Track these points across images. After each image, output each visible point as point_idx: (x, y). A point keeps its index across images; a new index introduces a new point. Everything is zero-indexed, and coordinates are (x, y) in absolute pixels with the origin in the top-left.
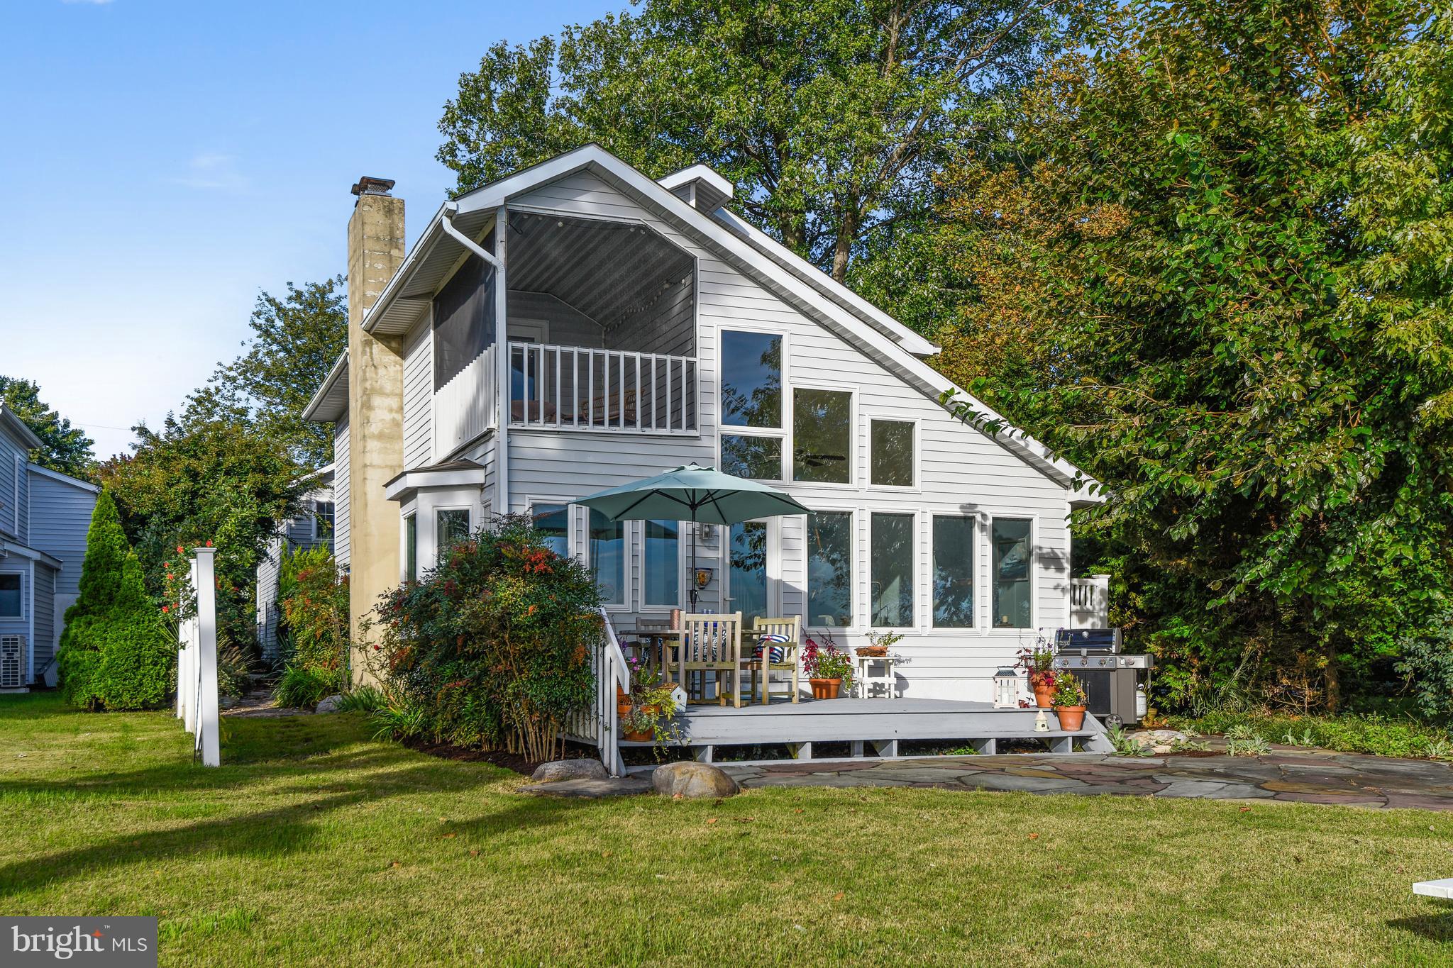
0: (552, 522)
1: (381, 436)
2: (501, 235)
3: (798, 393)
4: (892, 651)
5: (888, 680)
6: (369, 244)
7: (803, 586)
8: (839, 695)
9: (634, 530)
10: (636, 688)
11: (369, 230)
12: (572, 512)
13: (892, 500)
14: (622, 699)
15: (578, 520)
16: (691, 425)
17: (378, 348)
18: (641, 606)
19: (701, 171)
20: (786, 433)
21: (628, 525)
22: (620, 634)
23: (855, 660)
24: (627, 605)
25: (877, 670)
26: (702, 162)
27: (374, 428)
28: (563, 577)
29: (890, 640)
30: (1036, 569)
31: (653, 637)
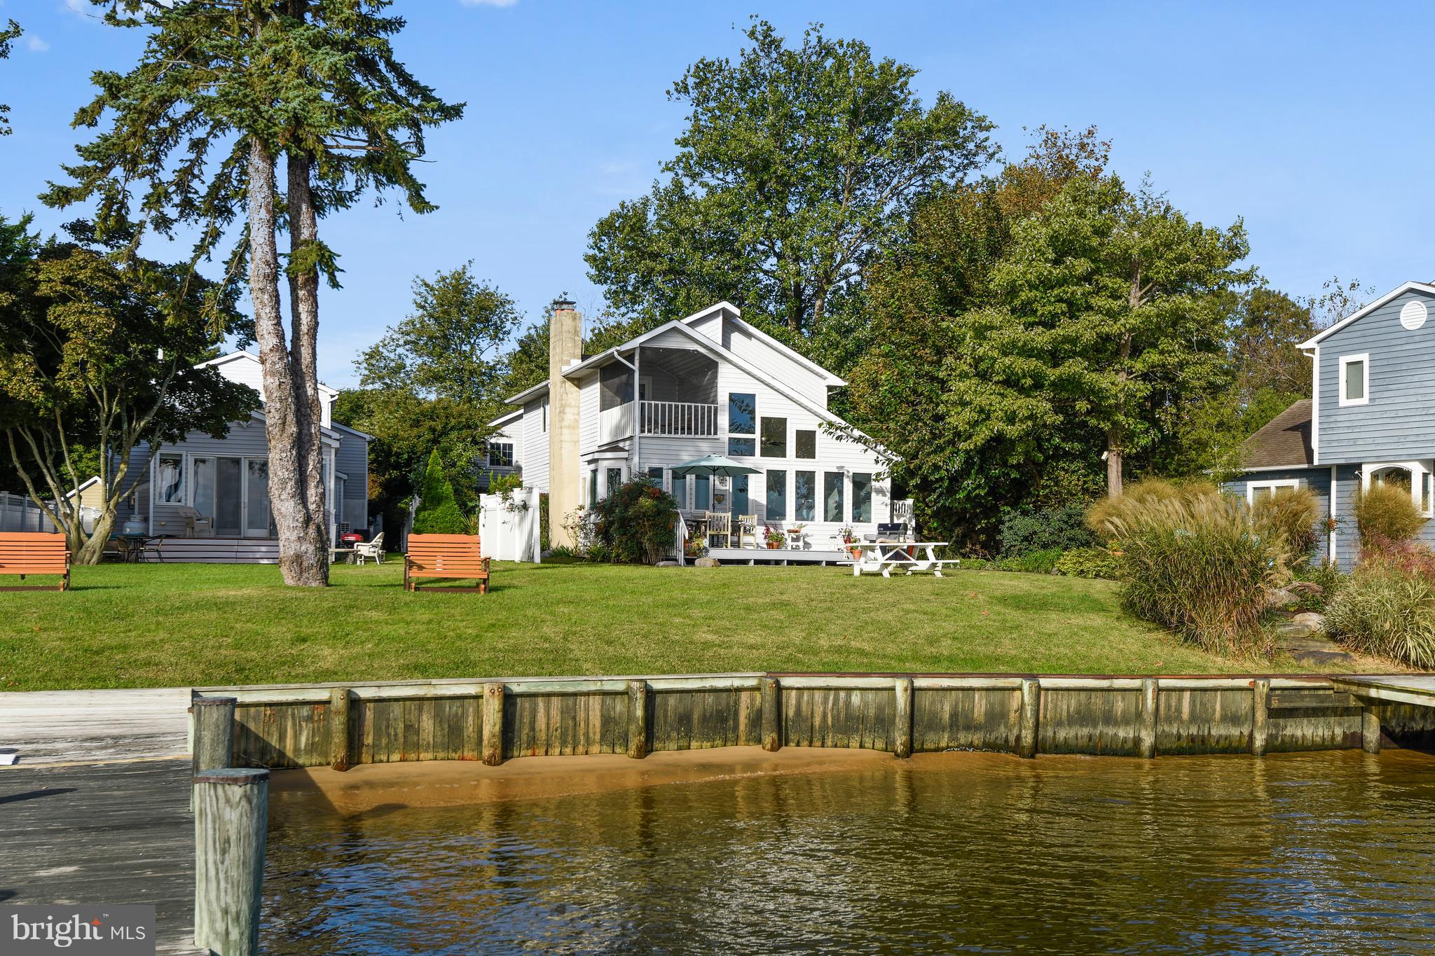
0: (656, 473)
1: (569, 427)
2: (637, 358)
3: (763, 419)
4: (803, 531)
5: (801, 544)
6: (565, 335)
7: (764, 501)
8: (778, 547)
9: (691, 479)
10: (690, 538)
11: (565, 328)
12: (665, 472)
13: (806, 465)
14: (686, 542)
15: (667, 477)
16: (715, 433)
17: (569, 384)
18: (693, 510)
19: (725, 304)
20: (757, 436)
21: (688, 477)
22: (686, 521)
23: (786, 536)
24: (688, 510)
25: (796, 539)
26: (725, 299)
27: (566, 423)
28: (665, 498)
29: (801, 526)
30: (873, 495)
31: (698, 522)
